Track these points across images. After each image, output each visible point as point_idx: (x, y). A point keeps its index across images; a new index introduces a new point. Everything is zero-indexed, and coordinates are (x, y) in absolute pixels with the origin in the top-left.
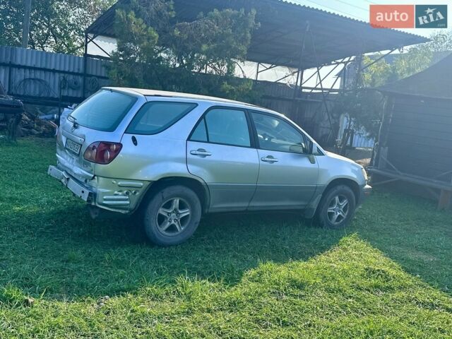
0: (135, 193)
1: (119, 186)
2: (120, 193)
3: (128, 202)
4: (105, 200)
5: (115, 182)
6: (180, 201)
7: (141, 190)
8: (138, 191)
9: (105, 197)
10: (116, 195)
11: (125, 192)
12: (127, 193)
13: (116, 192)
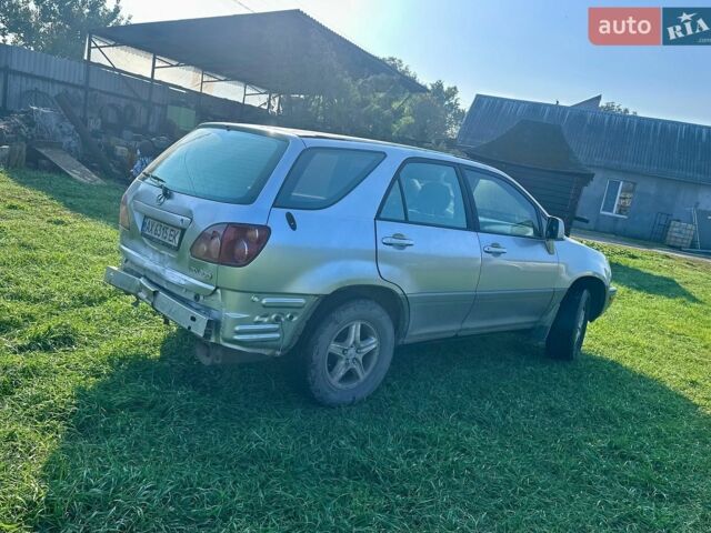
2: (266, 320)
8: (296, 314)
10: (258, 323)
11: (273, 317)
13: (257, 318)
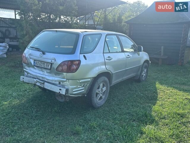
0: (87, 85)
1: (80, 83)
2: (81, 87)
3: (84, 90)
4: (74, 92)
5: (78, 81)
6: (103, 84)
7: (89, 83)
8: (88, 83)
9: (74, 90)
10: (79, 88)
11: (83, 85)
12: (84, 86)
13: (79, 87)
